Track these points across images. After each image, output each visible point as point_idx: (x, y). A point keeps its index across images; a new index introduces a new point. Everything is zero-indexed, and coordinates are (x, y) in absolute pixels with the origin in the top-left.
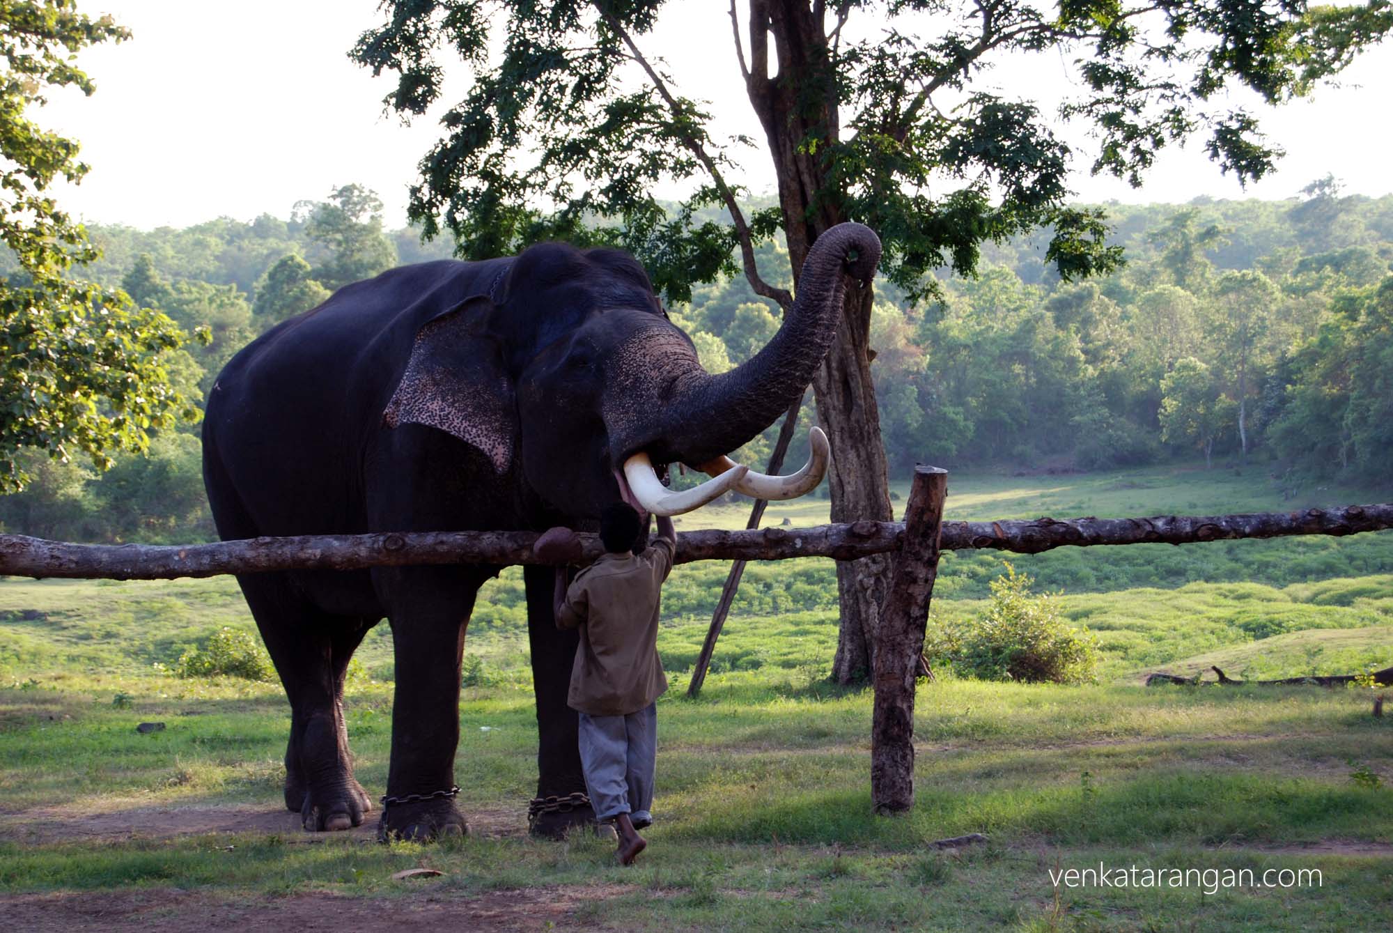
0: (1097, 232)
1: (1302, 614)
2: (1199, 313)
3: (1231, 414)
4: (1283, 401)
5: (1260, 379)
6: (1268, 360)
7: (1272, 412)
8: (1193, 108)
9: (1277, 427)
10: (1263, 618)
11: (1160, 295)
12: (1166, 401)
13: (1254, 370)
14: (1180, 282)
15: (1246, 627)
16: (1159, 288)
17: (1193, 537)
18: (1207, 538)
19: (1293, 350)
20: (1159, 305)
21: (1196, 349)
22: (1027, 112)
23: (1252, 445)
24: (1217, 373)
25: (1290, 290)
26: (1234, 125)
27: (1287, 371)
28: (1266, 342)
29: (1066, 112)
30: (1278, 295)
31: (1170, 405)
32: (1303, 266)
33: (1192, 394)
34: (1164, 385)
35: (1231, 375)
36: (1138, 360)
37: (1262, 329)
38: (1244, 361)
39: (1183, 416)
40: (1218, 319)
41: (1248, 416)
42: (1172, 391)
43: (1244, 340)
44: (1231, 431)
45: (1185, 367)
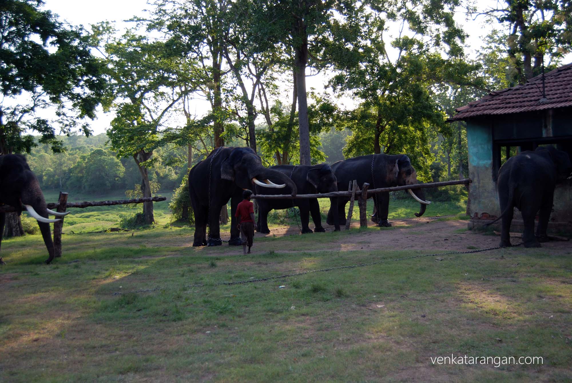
0: (61, 144)
1: (80, 220)
2: (51, 159)
3: (58, 180)
4: (70, 177)
5: (64, 173)
6: (66, 169)
7: (67, 179)
8: (79, 121)
9: (69, 182)
10: (72, 221)
11: (42, 155)
12: (44, 177)
13: (63, 171)
14: (46, 152)
15: (69, 223)
16: (41, 154)
17: (112, 204)
18: (115, 204)
19: (72, 167)
20: (41, 157)
21: (50, 166)
22: (47, 121)
23: (63, 186)
24: (55, 171)
25: (70, 154)
26: (85, 125)
27: (71, 171)
28: (65, 165)
29: (53, 122)
30: (68, 155)
31: (45, 178)
32: (72, 149)
33: (50, 175)
34: (44, 174)
35: (58, 172)
36: (37, 168)
37: (64, 163)
38: (61, 169)
39: (48, 180)
40: (55, 160)
41: (62, 181)
42: (45, 175)
43: (61, 164)
44: (58, 183)
45: (48, 170)
